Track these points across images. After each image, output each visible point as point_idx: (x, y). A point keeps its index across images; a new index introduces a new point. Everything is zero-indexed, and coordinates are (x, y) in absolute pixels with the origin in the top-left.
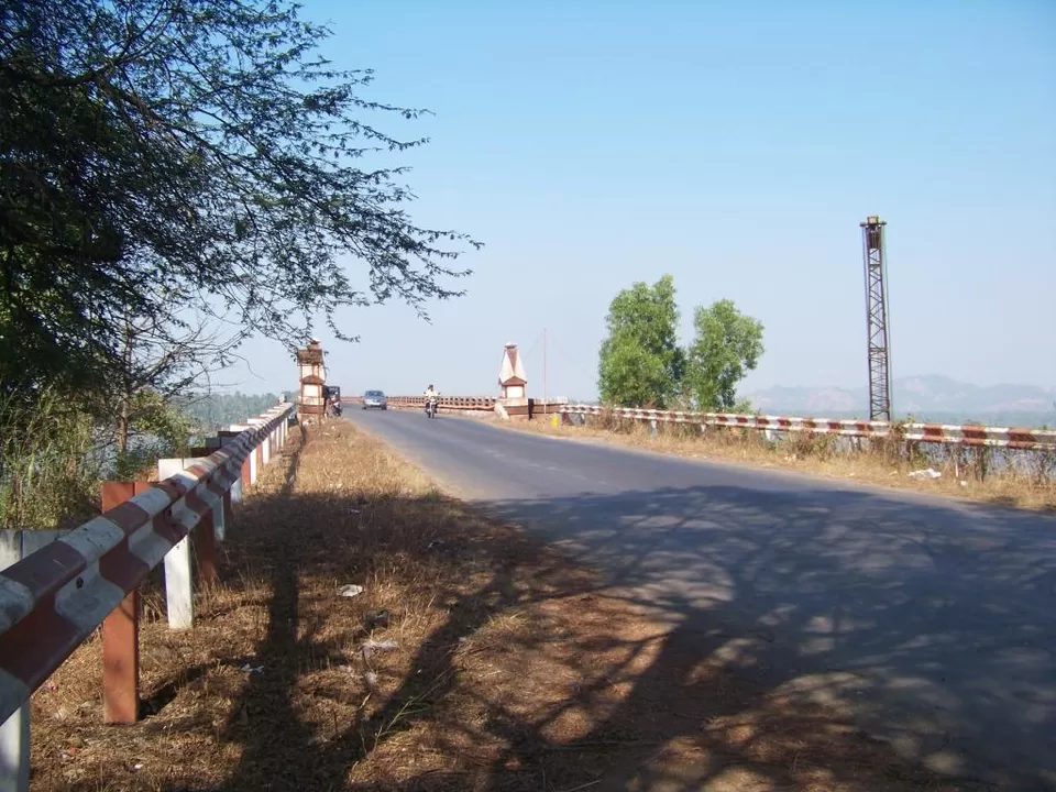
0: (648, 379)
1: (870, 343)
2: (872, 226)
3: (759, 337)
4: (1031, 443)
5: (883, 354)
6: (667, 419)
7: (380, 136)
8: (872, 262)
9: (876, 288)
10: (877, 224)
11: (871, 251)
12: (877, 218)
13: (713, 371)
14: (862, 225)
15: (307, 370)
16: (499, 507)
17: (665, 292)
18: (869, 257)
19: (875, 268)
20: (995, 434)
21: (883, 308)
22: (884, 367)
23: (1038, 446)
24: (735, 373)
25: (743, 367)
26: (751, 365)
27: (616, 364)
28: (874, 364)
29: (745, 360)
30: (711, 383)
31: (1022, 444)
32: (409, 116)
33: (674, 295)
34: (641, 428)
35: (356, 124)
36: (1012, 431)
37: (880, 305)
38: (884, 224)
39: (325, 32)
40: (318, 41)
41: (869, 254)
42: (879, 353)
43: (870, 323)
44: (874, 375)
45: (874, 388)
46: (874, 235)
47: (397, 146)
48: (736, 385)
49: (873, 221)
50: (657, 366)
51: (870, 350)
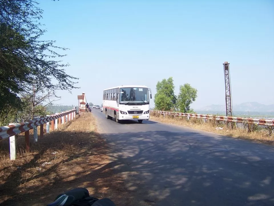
0: (166, 103)
1: (226, 94)
2: (226, 64)
3: (196, 93)
4: (242, 121)
5: (229, 97)
6: (167, 114)
7: (56, 54)
8: (226, 74)
9: (227, 80)
10: (227, 64)
11: (226, 71)
12: (227, 62)
13: (184, 101)
14: (223, 64)
15: (81, 101)
16: (106, 135)
17: (170, 81)
18: (225, 72)
19: (227, 75)
20: (234, 119)
21: (229, 85)
22: (230, 101)
23: (243, 122)
24: (190, 102)
25: (192, 100)
26: (194, 100)
27: (158, 100)
28: (227, 100)
29: (192, 99)
30: (183, 104)
31: (240, 121)
32: (64, 50)
33: (173, 82)
34: (161, 116)
35: (52, 51)
36: (238, 118)
37: (228, 85)
38: (229, 64)
39: (45, 31)
40: (44, 33)
41: (225, 71)
42: (228, 97)
43: (226, 89)
44: (227, 102)
45: (227, 106)
46: (226, 67)
47: (60, 56)
48: (190, 105)
49: (226, 63)
50: (169, 100)
51: (226, 96)
